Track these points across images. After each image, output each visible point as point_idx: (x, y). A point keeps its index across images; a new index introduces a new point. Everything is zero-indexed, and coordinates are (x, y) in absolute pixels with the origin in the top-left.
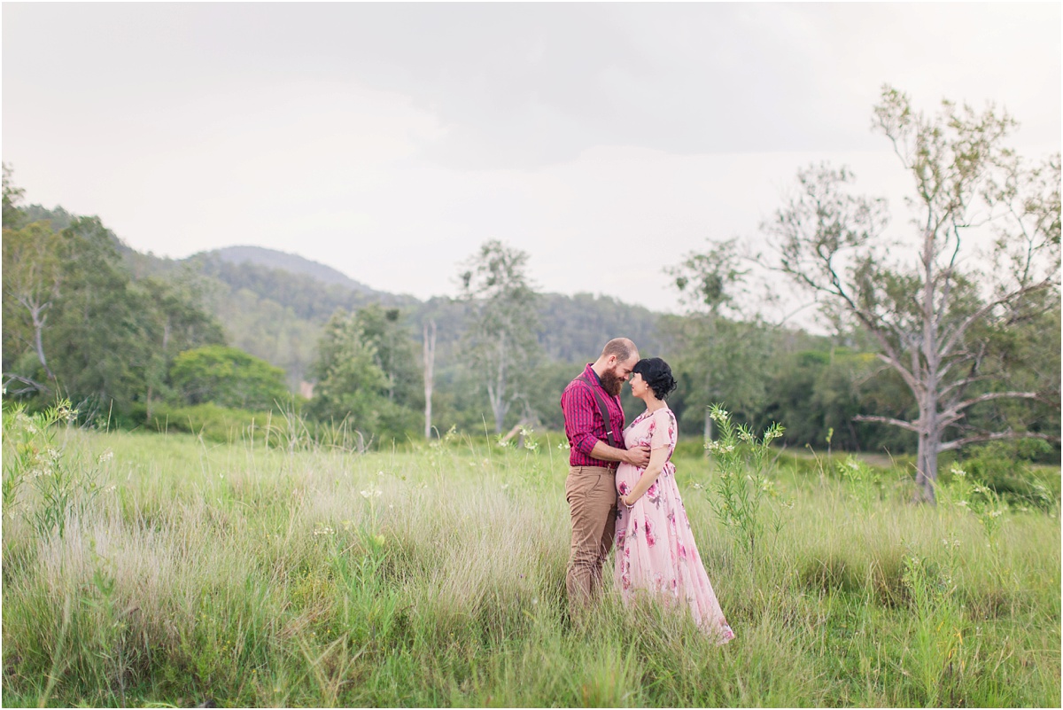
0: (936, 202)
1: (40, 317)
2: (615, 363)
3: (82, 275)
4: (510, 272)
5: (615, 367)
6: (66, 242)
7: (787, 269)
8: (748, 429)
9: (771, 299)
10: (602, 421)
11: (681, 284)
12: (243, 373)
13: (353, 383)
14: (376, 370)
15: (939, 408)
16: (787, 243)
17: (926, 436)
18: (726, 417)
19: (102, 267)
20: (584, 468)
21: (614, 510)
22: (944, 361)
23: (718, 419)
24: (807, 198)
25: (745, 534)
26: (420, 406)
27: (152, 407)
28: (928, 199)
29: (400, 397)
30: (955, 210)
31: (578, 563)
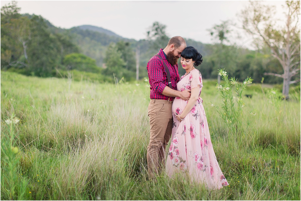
0: (292, 6)
1: (25, 45)
2: (173, 48)
3: (36, 32)
4: (161, 30)
5: (173, 51)
6: (31, 23)
7: (244, 28)
8: (235, 80)
9: (239, 37)
10: (167, 77)
11: (212, 34)
12: (84, 61)
13: (115, 64)
14: (121, 60)
15: (290, 71)
16: (244, 20)
17: (286, 79)
18: (226, 75)
19: (43, 30)
20: (156, 100)
21: (171, 121)
22: (292, 56)
23: (222, 75)
24: (251, 6)
25: (233, 126)
26: (135, 70)
27: (58, 71)
28: (289, 5)
29: (129, 68)
30: (297, 9)
31: (152, 147)
